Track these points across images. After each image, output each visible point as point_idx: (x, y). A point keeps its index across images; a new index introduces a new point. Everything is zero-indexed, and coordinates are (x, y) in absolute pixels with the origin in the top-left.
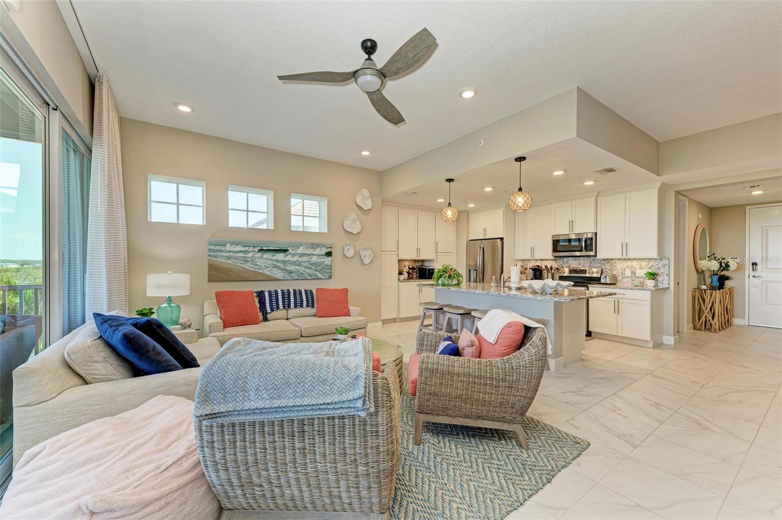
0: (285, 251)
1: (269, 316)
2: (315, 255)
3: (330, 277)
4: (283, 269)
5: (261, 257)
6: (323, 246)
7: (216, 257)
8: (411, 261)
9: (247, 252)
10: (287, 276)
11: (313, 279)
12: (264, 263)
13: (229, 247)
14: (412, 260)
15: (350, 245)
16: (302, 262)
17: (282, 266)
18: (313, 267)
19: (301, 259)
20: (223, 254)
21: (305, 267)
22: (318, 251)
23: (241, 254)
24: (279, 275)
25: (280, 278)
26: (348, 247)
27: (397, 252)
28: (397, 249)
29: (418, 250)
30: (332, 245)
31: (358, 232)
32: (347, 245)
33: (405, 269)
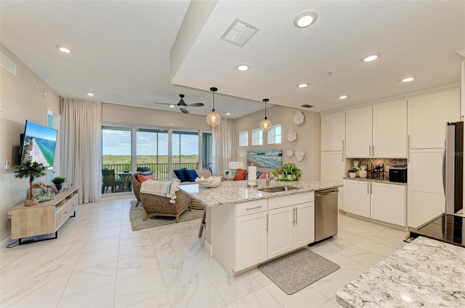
8: (387, 160)
14: (389, 159)
15: (291, 149)
26: (290, 151)
27: (342, 151)
28: (343, 148)
29: (372, 148)
30: (282, 149)
31: (294, 141)
32: (289, 149)
33: (363, 168)
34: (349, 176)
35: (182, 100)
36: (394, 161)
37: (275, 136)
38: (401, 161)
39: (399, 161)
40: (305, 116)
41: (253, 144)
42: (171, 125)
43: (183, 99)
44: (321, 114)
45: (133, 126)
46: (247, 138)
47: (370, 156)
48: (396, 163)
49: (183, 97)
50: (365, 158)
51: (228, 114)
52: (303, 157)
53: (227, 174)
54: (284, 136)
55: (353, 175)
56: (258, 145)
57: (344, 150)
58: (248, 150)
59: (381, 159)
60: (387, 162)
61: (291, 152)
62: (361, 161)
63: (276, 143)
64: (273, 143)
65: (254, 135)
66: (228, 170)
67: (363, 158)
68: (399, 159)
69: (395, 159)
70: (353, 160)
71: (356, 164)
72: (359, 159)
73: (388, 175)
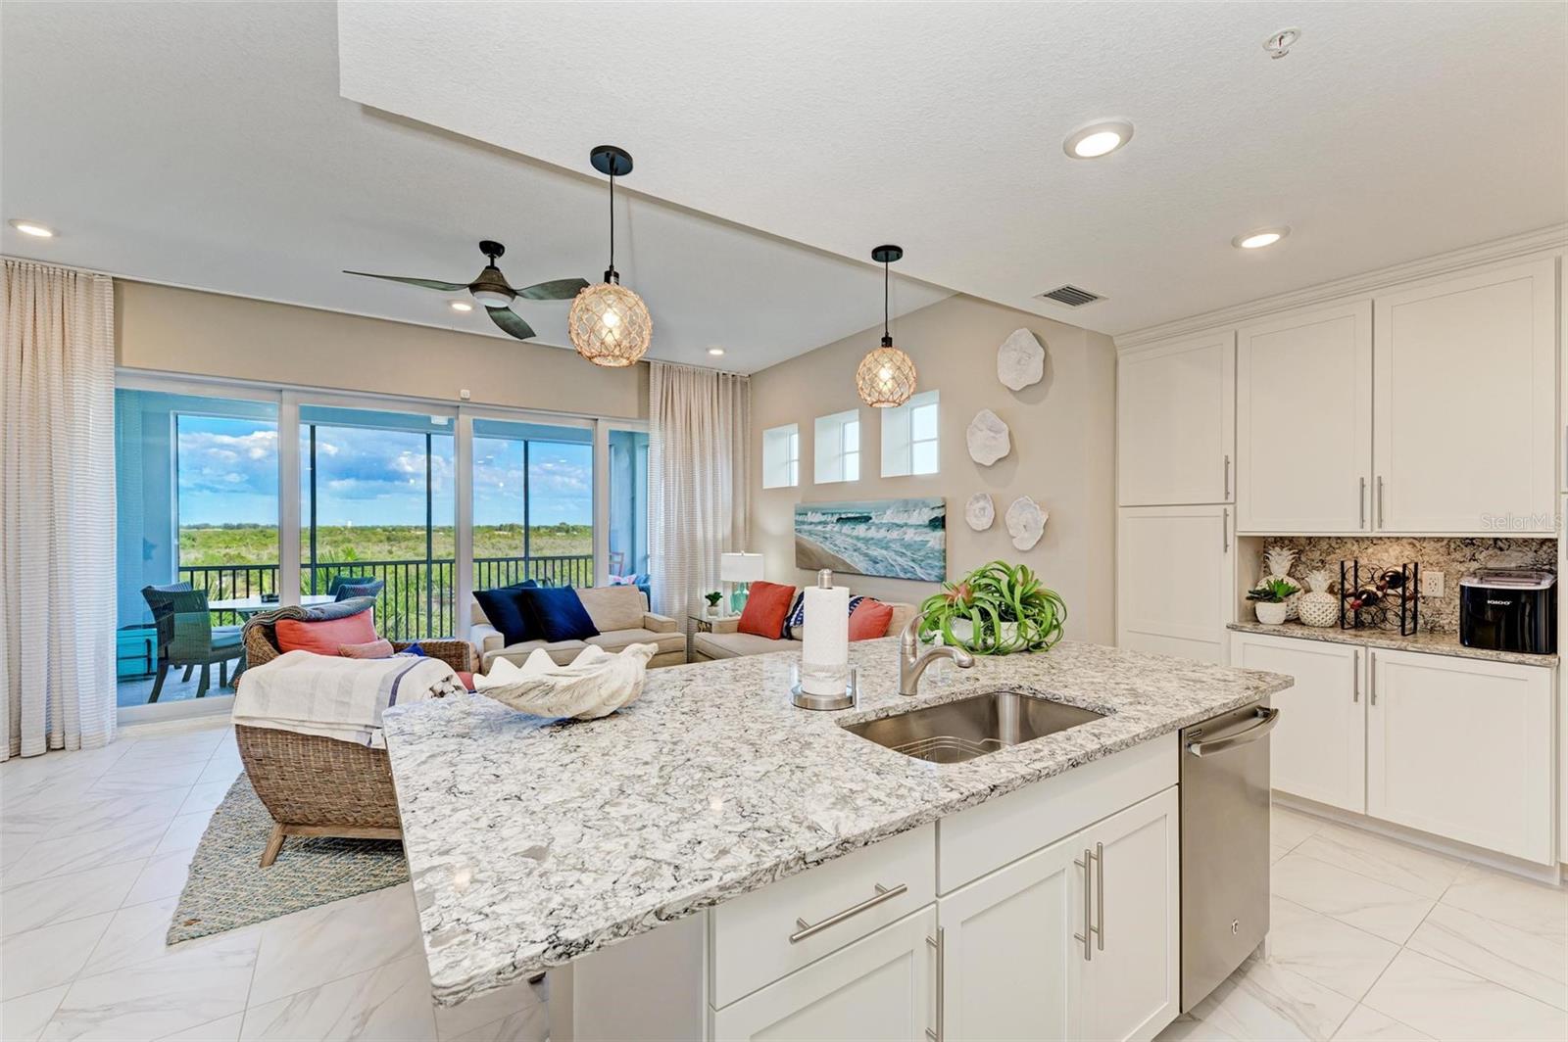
8: (1429, 546)
11: (909, 579)
14: (1440, 540)
15: (984, 497)
26: (982, 503)
27: (1224, 507)
28: (1227, 493)
29: (1372, 491)
30: (944, 499)
31: (1000, 460)
32: (977, 499)
33: (1320, 580)
35: (492, 267)
36: (1468, 551)
37: (912, 443)
38: (1501, 549)
39: (1491, 552)
40: (1050, 352)
41: (820, 478)
42: (465, 393)
43: (498, 262)
44: (1117, 342)
45: (285, 394)
46: (795, 455)
47: (1362, 527)
48: (1473, 559)
49: (500, 255)
50: (1320, 538)
51: (716, 352)
52: (1042, 532)
53: (713, 604)
54: (953, 440)
55: (1270, 613)
56: (839, 480)
57: (1231, 499)
58: (799, 502)
59: (1398, 538)
60: (1431, 553)
61: (984, 509)
62: (1303, 549)
63: (917, 471)
64: (905, 474)
65: (824, 442)
67: (1310, 538)
68: (1491, 542)
69: (1470, 542)
70: (1263, 547)
71: (1280, 563)
72: (1291, 539)
73: (1439, 613)
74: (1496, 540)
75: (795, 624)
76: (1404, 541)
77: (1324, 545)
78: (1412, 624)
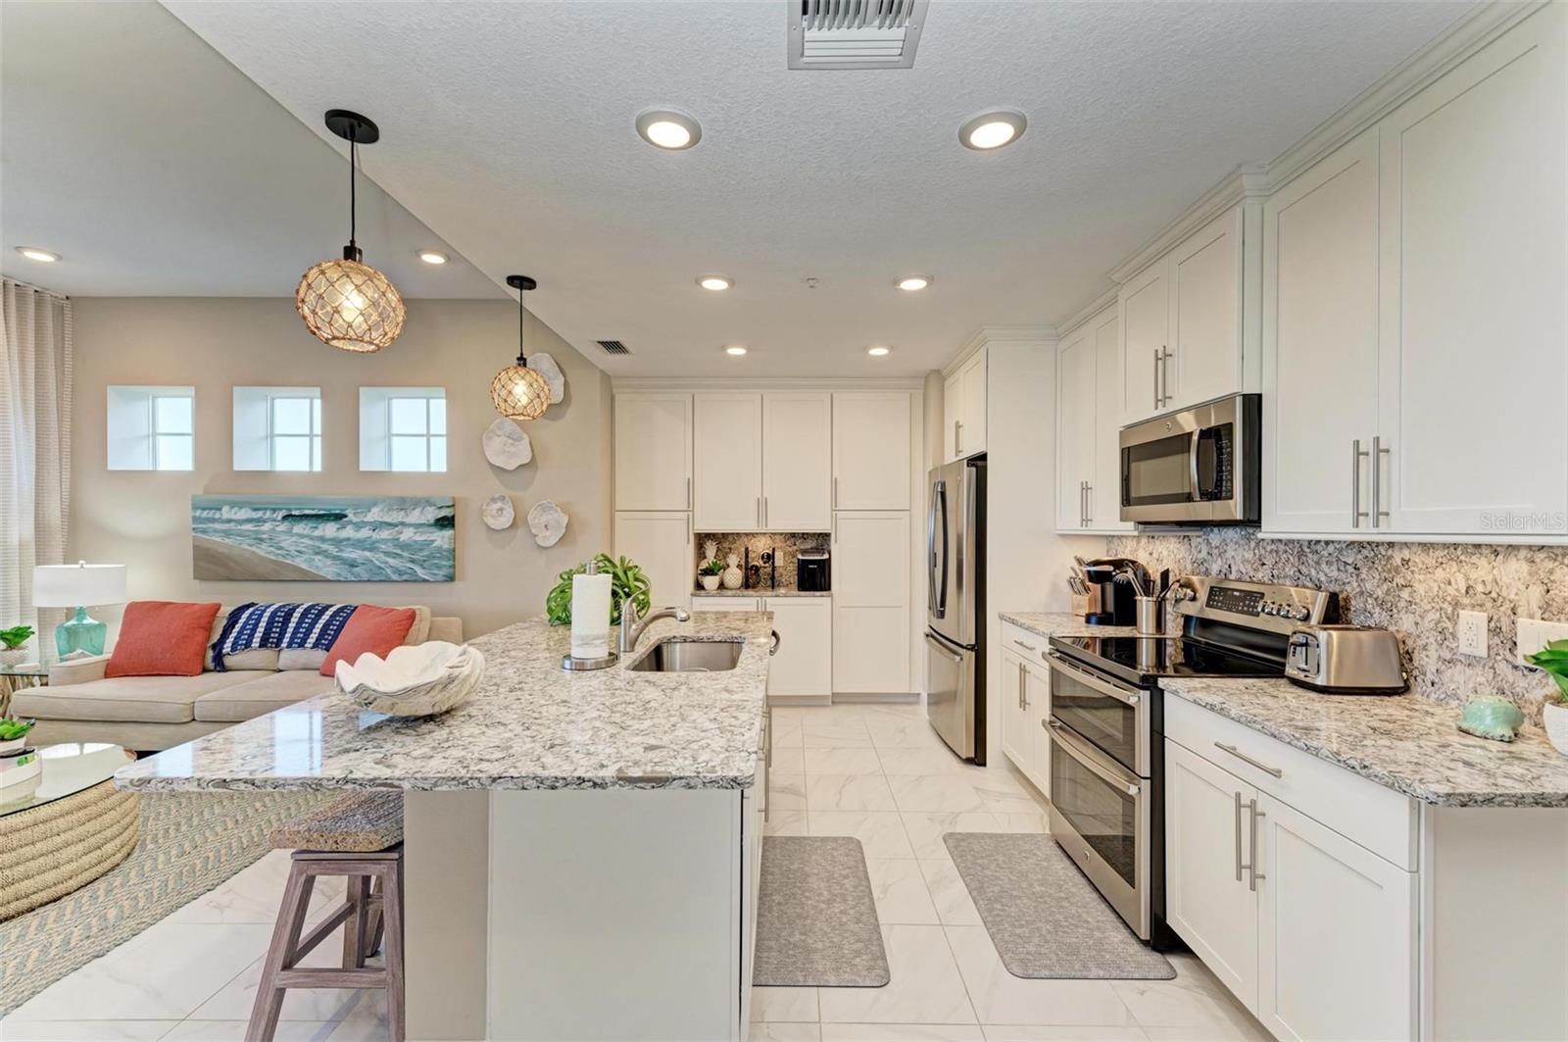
0: (339, 517)
1: (228, 661)
2: (410, 525)
3: (451, 578)
4: (335, 558)
5: (289, 532)
6: (429, 502)
7: (204, 531)
8: (778, 538)
9: (260, 521)
10: (346, 574)
11: (406, 581)
12: (295, 544)
13: (226, 512)
14: (781, 534)
15: (503, 498)
16: (377, 542)
17: (332, 550)
18: (405, 554)
19: (375, 536)
20: (217, 526)
21: (386, 553)
22: (415, 516)
23: (249, 527)
24: (327, 569)
25: (330, 577)
26: (499, 505)
27: (687, 513)
28: (689, 503)
29: (762, 506)
30: (454, 499)
31: (521, 466)
32: (494, 500)
33: (733, 560)
34: (699, 586)
36: (792, 540)
37: (390, 435)
38: (805, 539)
40: (569, 379)
41: (247, 464)
44: (614, 382)
48: (795, 545)
50: (728, 534)
51: (40, 257)
52: (564, 531)
54: (465, 439)
55: (711, 582)
56: (267, 469)
57: (691, 508)
58: (199, 491)
59: (764, 534)
60: (780, 542)
61: (501, 510)
62: (722, 540)
64: (383, 469)
66: (23, 615)
67: (723, 534)
68: (801, 535)
69: (793, 535)
70: (702, 539)
71: (711, 550)
72: (714, 535)
73: (782, 575)
74: (803, 534)
75: (234, 648)
76: (767, 536)
77: (731, 538)
78: (773, 583)
